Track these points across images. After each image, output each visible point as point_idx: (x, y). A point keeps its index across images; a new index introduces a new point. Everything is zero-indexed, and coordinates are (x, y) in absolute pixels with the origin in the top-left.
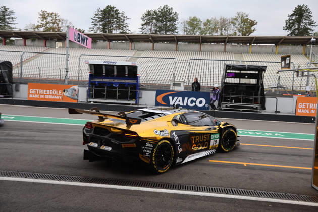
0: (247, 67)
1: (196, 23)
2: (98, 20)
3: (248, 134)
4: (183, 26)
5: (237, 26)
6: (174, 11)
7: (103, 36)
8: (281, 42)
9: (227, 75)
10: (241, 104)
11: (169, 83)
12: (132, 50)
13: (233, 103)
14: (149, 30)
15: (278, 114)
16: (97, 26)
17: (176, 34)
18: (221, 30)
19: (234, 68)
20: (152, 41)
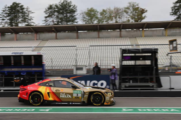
0: (141, 50)
1: (93, 13)
2: (5, 15)
3: (147, 111)
4: (82, 16)
5: (129, 14)
6: (73, 4)
7: (10, 29)
8: (169, 25)
9: (124, 58)
10: (139, 84)
11: (72, 68)
12: (37, 40)
13: (131, 83)
14: (51, 21)
15: (172, 90)
16: (5, 21)
17: (75, 23)
18: (116, 18)
19: (130, 51)
20: (55, 31)
